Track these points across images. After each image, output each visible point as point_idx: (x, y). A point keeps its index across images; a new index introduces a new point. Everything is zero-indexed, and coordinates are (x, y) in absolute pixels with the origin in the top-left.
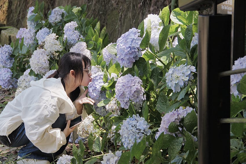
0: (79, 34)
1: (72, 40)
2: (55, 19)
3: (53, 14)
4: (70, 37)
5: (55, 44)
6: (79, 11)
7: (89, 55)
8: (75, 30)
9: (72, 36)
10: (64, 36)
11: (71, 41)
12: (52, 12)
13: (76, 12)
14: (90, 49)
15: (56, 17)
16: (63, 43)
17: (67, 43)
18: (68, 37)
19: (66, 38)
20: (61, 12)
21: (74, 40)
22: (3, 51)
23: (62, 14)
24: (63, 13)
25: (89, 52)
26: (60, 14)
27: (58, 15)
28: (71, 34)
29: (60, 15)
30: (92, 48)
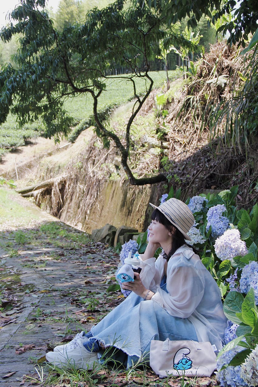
0: (228, 221)
1: (218, 230)
2: (195, 209)
3: (192, 203)
4: (216, 225)
5: (194, 234)
6: (227, 194)
7: (244, 248)
8: (223, 215)
9: (219, 223)
10: (207, 224)
11: (216, 230)
12: (190, 200)
13: (224, 196)
14: (246, 239)
15: (196, 206)
16: (206, 233)
17: (211, 233)
18: (212, 225)
19: (210, 226)
20: (202, 200)
21: (222, 229)
22: (126, 248)
23: (203, 202)
24: (205, 201)
25: (244, 243)
26: (201, 202)
27: (198, 204)
28: (217, 221)
29: (200, 204)
30: (247, 238)
